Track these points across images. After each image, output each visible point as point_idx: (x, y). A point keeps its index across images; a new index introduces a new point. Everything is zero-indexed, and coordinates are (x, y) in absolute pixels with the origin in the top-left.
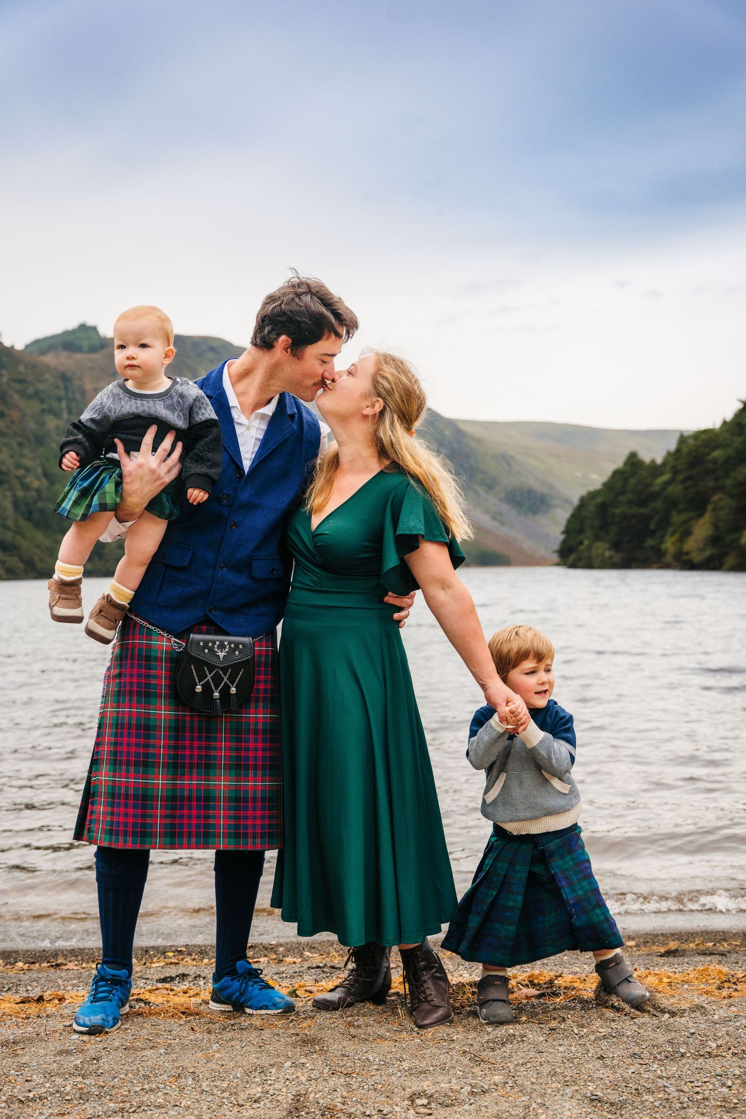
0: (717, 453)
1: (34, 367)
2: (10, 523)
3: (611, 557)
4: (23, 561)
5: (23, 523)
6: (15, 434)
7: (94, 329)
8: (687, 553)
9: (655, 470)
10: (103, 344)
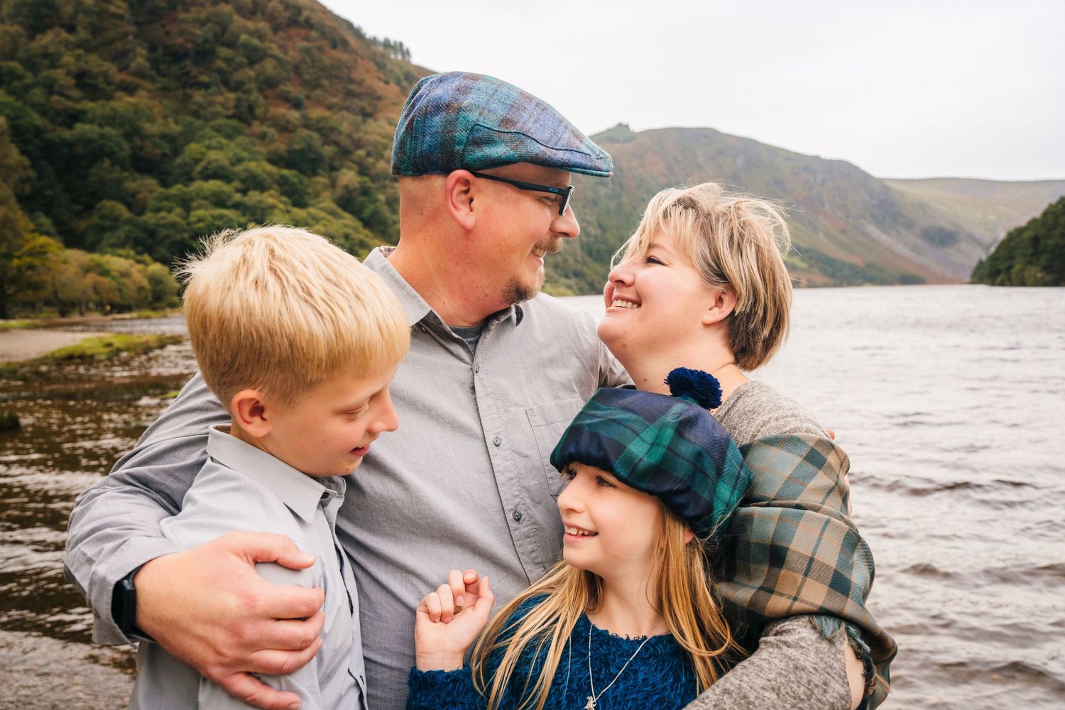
2: (579, 258)
3: (1042, 278)
4: (587, 283)
5: (588, 259)
7: (627, 126)
10: (633, 137)
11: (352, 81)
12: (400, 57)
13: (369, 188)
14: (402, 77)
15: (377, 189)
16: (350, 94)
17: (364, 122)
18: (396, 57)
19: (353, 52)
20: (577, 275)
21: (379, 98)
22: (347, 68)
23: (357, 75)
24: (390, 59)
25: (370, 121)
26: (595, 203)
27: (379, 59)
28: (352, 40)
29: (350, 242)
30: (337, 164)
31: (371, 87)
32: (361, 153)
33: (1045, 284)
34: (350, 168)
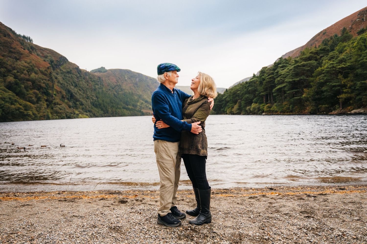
0: (239, 92)
1: (93, 75)
2: (90, 106)
3: (214, 112)
4: (93, 114)
5: (93, 107)
6: (90, 89)
7: (104, 68)
8: (233, 112)
9: (223, 96)
10: (106, 71)
11: (12, 48)
12: (29, 41)
13: (18, 83)
14: (30, 48)
15: (21, 83)
16: (10, 52)
17: (16, 61)
18: (27, 41)
19: (12, 38)
20: (89, 111)
21: (22, 54)
22: (10, 43)
23: (13, 46)
24: (25, 42)
25: (18, 61)
26: (95, 90)
27: (21, 41)
28: (11, 34)
29: (11, 100)
30: (6, 74)
31: (18, 50)
32: (15, 71)
33: (215, 114)
34: (11, 76)
